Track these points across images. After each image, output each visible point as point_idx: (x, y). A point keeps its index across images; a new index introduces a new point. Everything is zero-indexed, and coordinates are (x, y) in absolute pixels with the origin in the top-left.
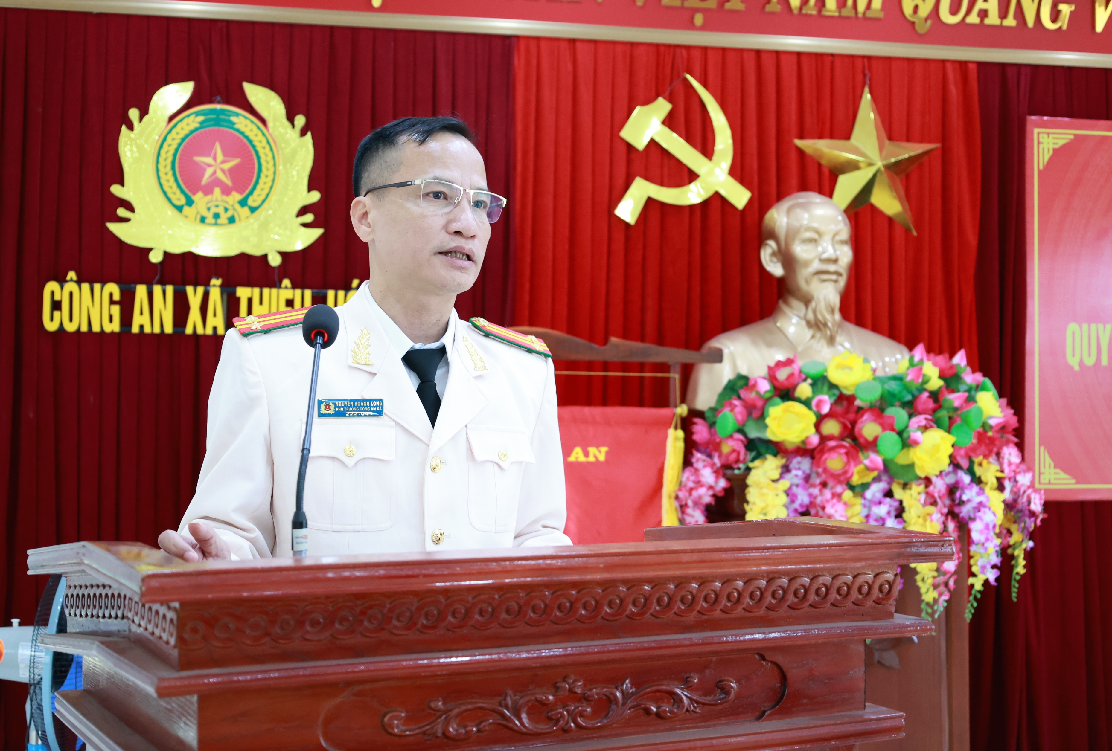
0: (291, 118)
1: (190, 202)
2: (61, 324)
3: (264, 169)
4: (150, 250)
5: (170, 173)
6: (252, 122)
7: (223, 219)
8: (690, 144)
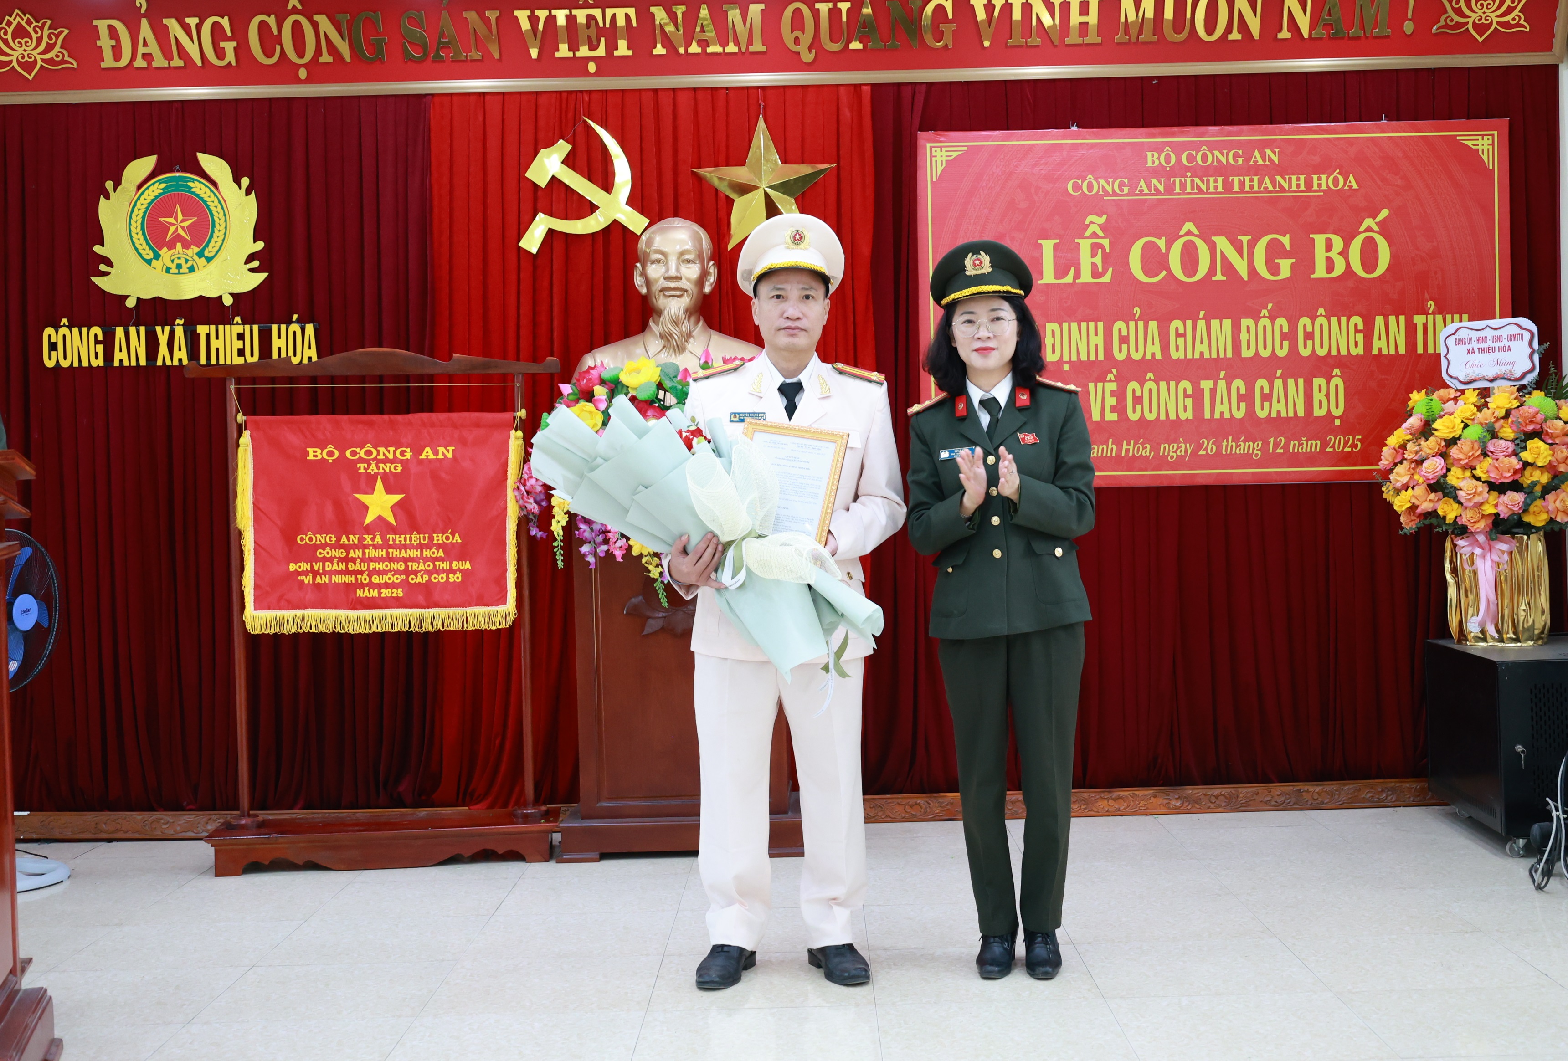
0: (237, 180)
1: (157, 257)
2: (58, 361)
3: (217, 225)
4: (127, 297)
5: (140, 233)
6: (206, 186)
7: (184, 269)
8: (590, 180)
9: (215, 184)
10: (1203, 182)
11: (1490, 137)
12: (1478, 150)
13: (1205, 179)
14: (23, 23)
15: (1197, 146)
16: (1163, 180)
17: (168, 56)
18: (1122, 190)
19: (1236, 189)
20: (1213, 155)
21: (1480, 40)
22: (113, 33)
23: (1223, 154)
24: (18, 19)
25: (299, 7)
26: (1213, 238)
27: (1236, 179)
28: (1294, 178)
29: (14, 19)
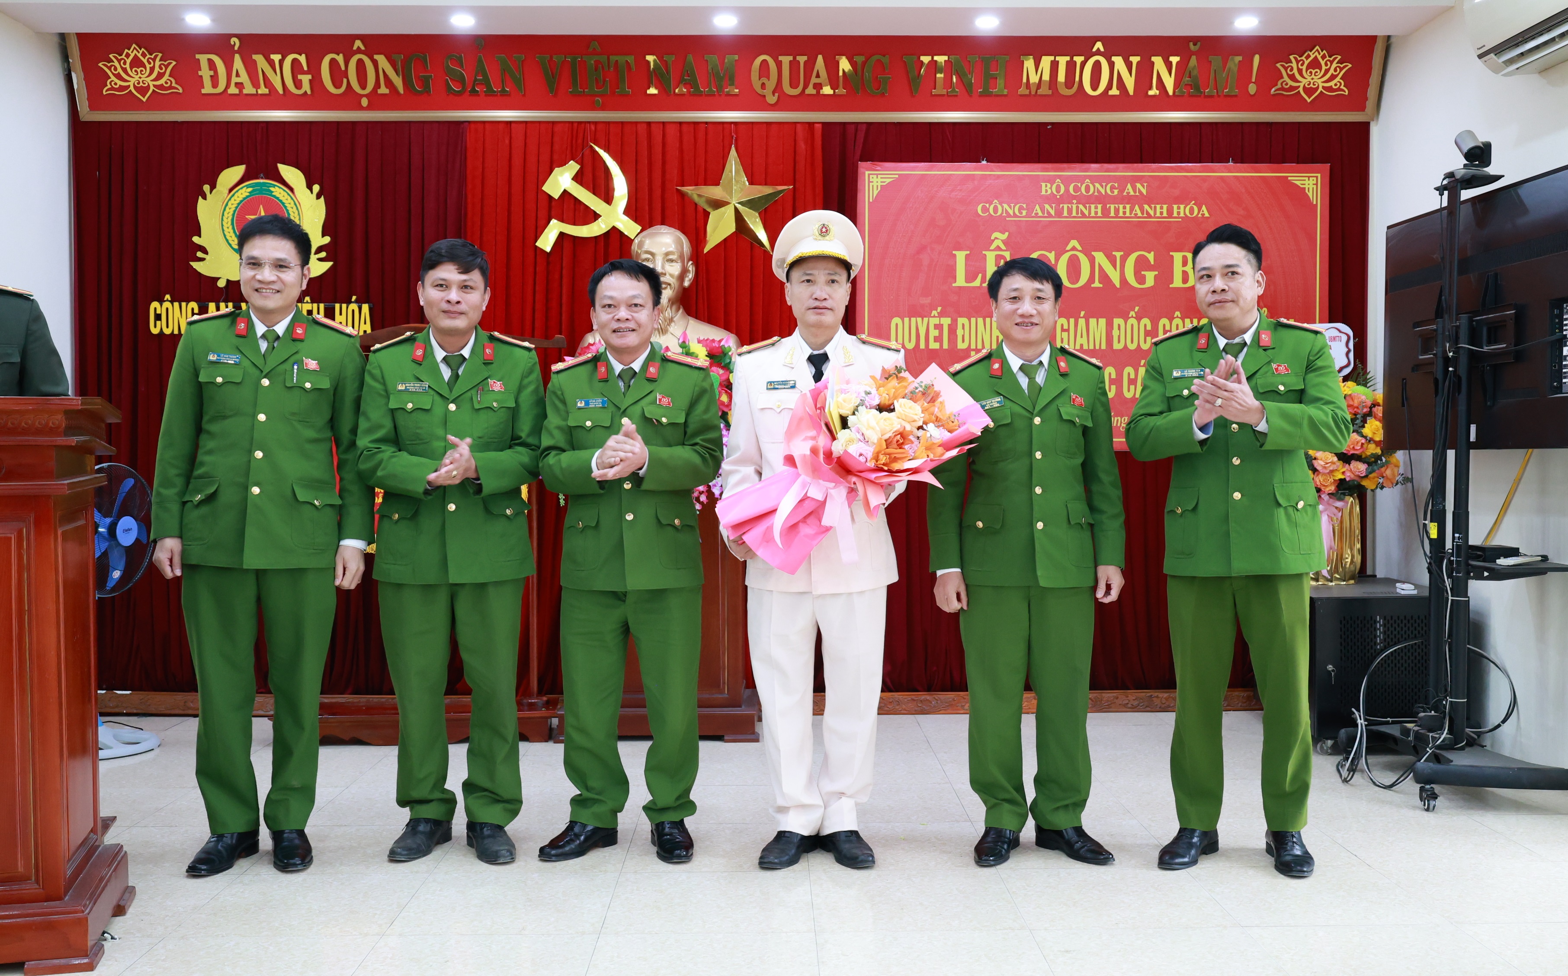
0: (310, 187)
2: (161, 329)
4: (218, 278)
5: (231, 227)
6: (284, 190)
8: (594, 193)
9: (292, 190)
10: (1086, 208)
11: (1315, 179)
12: (1305, 188)
13: (1088, 205)
14: (139, 55)
15: (1082, 180)
16: (1054, 205)
17: (256, 85)
18: (1021, 213)
19: (1112, 214)
20: (1094, 186)
21: (1309, 100)
22: (212, 65)
23: (1102, 186)
24: (135, 52)
25: (363, 48)
26: (1093, 253)
27: (1112, 206)
28: (1158, 206)
29: (132, 52)
